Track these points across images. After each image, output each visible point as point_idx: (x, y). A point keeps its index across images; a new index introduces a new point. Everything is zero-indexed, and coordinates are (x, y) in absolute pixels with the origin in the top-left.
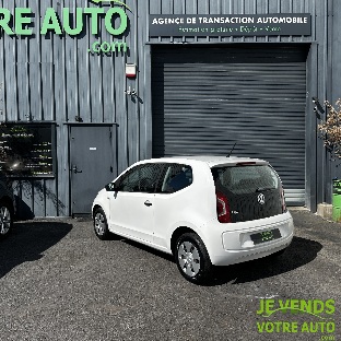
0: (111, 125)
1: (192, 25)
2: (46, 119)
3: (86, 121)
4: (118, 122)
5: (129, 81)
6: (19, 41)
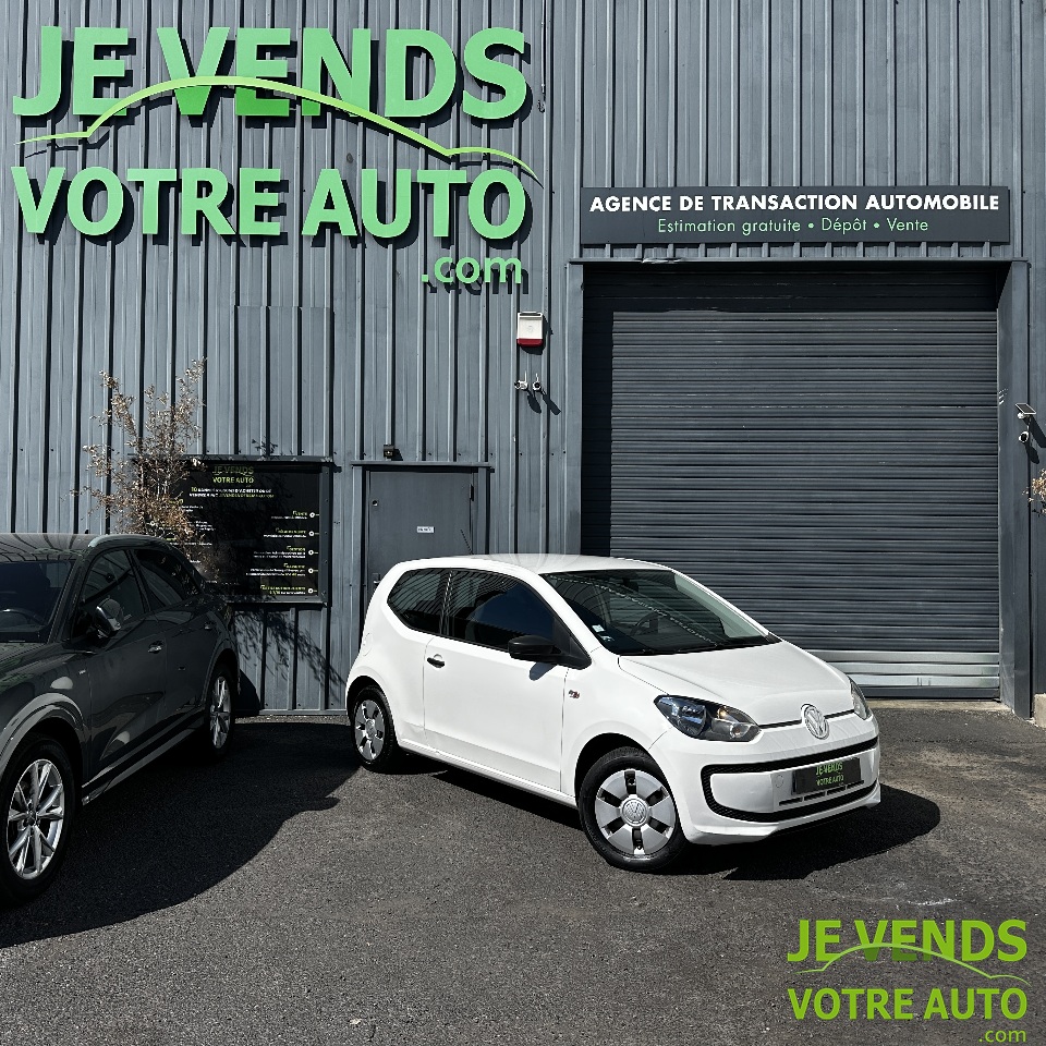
0: (474, 469)
1: (692, 215)
2: (308, 452)
3: (412, 457)
4: (493, 463)
5: (525, 356)
6: (247, 251)
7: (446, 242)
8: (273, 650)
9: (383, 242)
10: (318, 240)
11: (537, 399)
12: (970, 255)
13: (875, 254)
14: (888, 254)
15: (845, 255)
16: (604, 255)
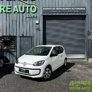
0: (32, 37)
1: (54, 10)
2: (14, 35)
3: (25, 35)
4: (34, 36)
5: (37, 25)
6: (7, 14)
7: (28, 13)
8: (11, 56)
9: (22, 13)
10: (15, 13)
11: (38, 29)
12: (82, 14)
13: (72, 14)
14: (74, 14)
15: (70, 14)
16: (45, 14)
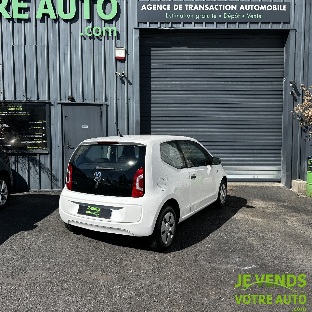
0: (101, 105)
1: (178, 12)
2: (41, 99)
3: (79, 100)
4: (108, 103)
6: (16, 25)
7: (89, 21)
8: (32, 169)
9: (66, 21)
10: (42, 20)
11: (124, 79)
16: (147, 26)
